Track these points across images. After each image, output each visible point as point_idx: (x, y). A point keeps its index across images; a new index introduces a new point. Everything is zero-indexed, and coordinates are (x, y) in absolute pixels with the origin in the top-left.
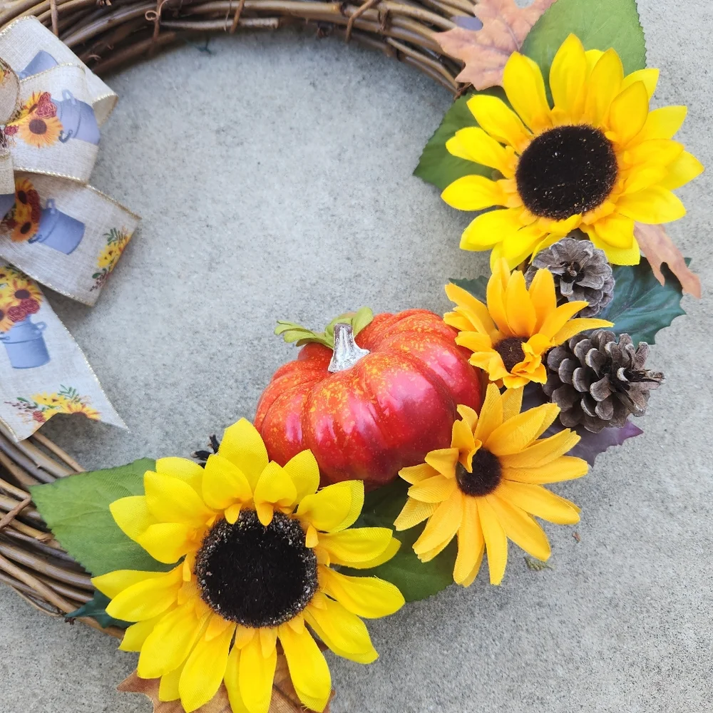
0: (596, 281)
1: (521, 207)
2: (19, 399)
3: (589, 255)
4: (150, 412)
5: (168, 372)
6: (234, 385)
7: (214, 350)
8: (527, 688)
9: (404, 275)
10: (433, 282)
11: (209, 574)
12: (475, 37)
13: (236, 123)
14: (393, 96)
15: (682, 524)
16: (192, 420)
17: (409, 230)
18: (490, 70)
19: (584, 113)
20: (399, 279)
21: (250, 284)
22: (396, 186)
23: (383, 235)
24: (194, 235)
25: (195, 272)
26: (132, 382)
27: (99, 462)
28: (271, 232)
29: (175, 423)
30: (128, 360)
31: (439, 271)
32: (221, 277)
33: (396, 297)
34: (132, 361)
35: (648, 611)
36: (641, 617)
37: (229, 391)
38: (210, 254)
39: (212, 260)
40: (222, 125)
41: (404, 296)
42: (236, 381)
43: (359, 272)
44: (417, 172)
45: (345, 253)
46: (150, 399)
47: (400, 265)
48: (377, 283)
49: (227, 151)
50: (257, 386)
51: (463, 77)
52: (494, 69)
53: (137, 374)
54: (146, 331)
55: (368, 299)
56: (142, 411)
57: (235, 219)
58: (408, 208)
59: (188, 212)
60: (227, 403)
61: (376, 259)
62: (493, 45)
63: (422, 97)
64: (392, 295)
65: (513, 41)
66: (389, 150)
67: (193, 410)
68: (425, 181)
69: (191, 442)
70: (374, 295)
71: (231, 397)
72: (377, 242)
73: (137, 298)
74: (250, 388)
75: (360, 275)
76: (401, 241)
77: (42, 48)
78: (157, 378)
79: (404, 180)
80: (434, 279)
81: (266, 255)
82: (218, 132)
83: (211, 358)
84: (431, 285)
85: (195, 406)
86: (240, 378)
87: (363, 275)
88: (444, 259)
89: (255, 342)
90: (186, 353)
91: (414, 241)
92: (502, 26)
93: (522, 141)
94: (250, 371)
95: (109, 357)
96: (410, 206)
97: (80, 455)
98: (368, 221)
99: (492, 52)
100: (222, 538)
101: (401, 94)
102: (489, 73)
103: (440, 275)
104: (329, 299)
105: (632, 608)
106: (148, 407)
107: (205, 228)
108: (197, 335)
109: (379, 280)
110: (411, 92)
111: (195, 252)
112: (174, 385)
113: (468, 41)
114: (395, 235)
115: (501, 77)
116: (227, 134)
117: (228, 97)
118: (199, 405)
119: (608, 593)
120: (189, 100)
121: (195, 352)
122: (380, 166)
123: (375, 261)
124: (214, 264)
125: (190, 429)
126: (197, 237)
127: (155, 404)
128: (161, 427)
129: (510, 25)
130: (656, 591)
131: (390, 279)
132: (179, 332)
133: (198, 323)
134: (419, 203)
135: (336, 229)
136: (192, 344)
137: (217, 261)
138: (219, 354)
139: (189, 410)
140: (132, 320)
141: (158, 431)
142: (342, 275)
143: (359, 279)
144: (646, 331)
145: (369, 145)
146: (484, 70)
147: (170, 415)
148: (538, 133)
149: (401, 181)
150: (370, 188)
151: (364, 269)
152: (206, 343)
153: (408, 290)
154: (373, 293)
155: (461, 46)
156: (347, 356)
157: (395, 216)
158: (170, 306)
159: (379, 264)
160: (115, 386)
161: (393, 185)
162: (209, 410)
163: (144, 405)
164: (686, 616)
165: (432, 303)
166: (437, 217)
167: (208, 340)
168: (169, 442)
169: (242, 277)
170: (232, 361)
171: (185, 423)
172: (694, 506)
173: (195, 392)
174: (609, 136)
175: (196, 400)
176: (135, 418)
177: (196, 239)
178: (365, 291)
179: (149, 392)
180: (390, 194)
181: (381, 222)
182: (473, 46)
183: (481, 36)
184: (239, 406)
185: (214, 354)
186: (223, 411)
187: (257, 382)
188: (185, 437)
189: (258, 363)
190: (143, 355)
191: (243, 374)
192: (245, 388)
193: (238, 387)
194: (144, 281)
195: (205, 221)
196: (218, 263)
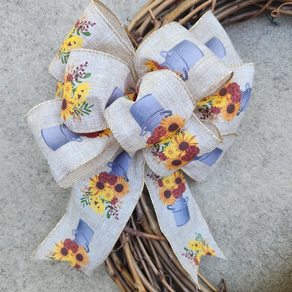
4: (226, 240)
5: (236, 221)
6: (271, 234)
7: (262, 213)
13: (286, 75)
16: (248, 248)
21: (285, 178)
24: (255, 142)
25: (255, 166)
26: (217, 222)
29: (239, 249)
30: (215, 210)
32: (269, 171)
34: (218, 211)
37: (268, 236)
38: (264, 156)
39: (265, 160)
40: (278, 75)
42: (272, 231)
49: (279, 93)
50: (283, 236)
53: (220, 218)
54: (226, 196)
56: (222, 239)
57: (279, 137)
59: (253, 128)
60: (267, 243)
69: (246, 260)
71: (269, 239)
73: (221, 175)
74: (279, 236)
77: (215, 35)
78: (230, 222)
82: (274, 79)
83: (260, 217)
85: (250, 241)
86: (275, 229)
90: (247, 212)
94: (280, 227)
95: (205, 206)
106: (225, 237)
107: (262, 140)
108: (253, 203)
111: (255, 154)
112: (239, 228)
116: (280, 82)
117: (283, 57)
118: (252, 241)
120: (259, 55)
121: (252, 212)
124: (265, 163)
125: (246, 253)
126: (258, 144)
127: (229, 237)
128: (231, 249)
132: (244, 199)
133: (255, 196)
136: (250, 206)
137: (268, 161)
138: (264, 215)
139: (246, 243)
140: (218, 188)
141: (230, 251)
147: (236, 243)
152: (258, 208)
158: (240, 183)
162: (257, 244)
163: (223, 236)
167: (259, 206)
168: (235, 258)
169: (281, 173)
170: (271, 220)
171: (244, 249)
173: (250, 233)
175: (250, 238)
177: (256, 145)
179: (226, 229)
184: (273, 245)
185: (262, 215)
186: (264, 247)
187: (283, 234)
188: (244, 256)
189: (285, 223)
190: (224, 209)
191: (277, 228)
192: (277, 236)
193: (273, 235)
194: (226, 166)
195: (262, 135)
196: (268, 163)
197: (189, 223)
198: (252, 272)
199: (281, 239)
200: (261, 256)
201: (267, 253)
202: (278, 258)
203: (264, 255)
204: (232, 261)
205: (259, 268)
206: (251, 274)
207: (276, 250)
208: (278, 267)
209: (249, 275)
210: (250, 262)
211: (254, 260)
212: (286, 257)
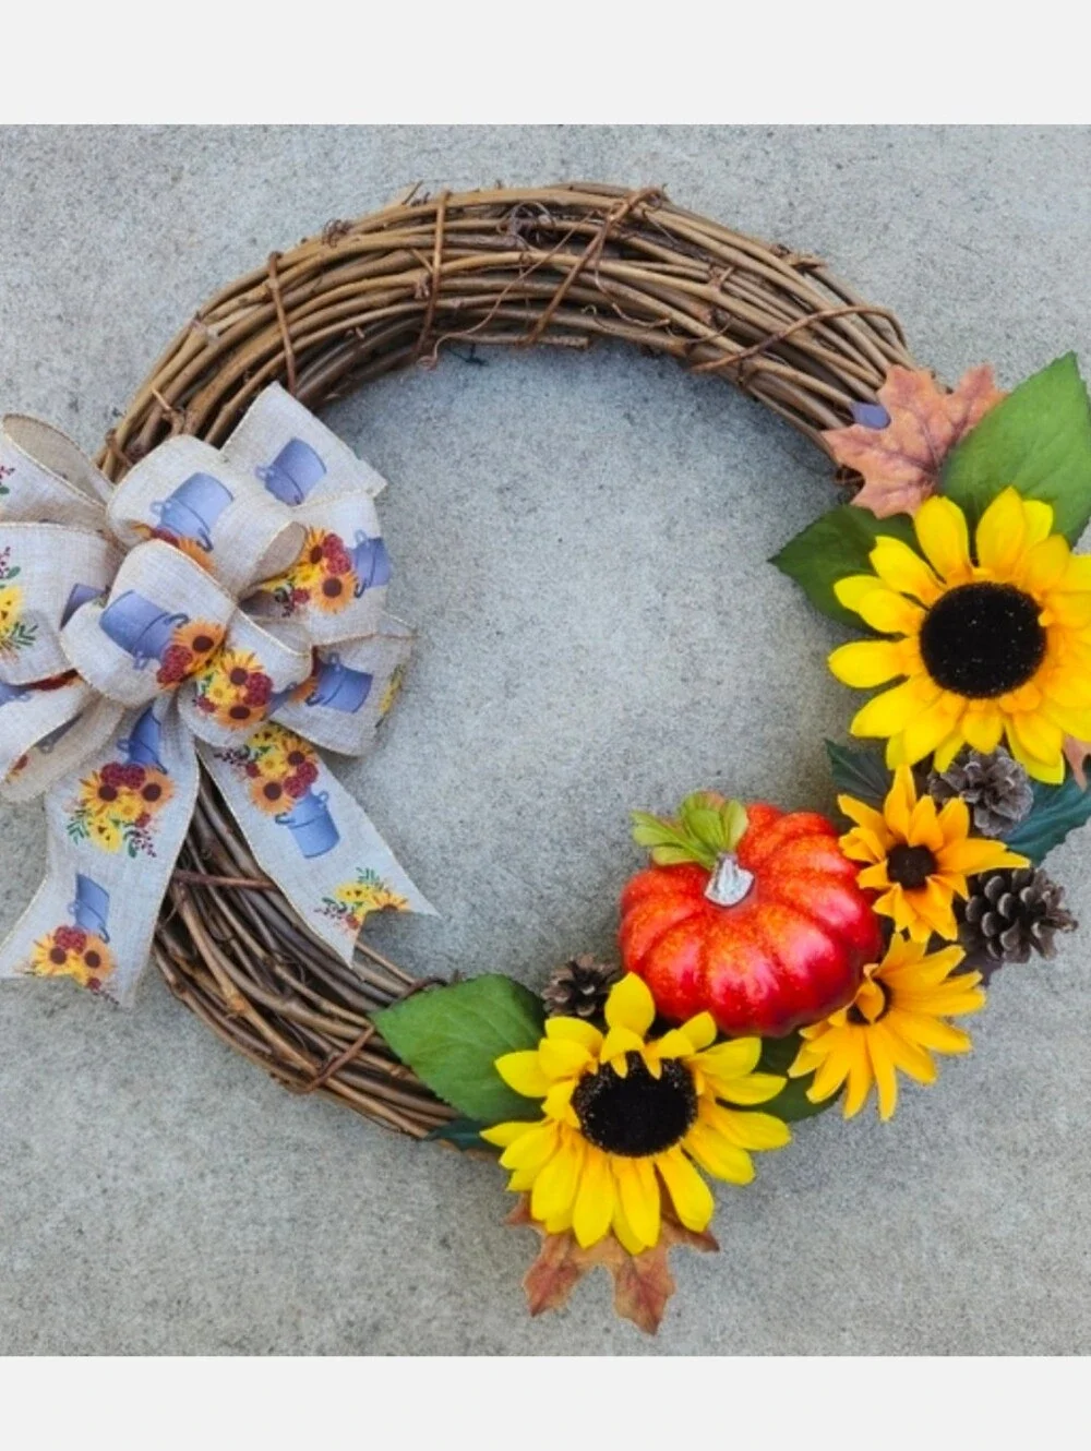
1: (923, 673)
2: (326, 900)
3: (1010, 786)
4: (451, 881)
5: (466, 831)
6: (549, 847)
7: (521, 803)
8: (888, 1174)
9: (755, 703)
10: (791, 712)
11: (592, 1115)
12: (878, 439)
13: (525, 476)
14: (740, 436)
15: (1067, 1003)
16: (502, 889)
17: (761, 639)
18: (897, 489)
20: (748, 707)
21: (560, 715)
22: (744, 576)
23: (727, 647)
25: (488, 698)
26: (424, 843)
27: (396, 941)
28: (582, 643)
29: (482, 894)
30: (416, 816)
32: (522, 705)
33: (745, 732)
34: (420, 817)
35: (1020, 1095)
36: (1012, 1101)
37: (544, 855)
38: (505, 673)
39: (508, 681)
40: (506, 481)
41: (754, 730)
42: (552, 841)
43: (697, 698)
44: (775, 561)
45: (680, 674)
46: (448, 864)
47: (750, 688)
48: (721, 714)
49: (516, 521)
50: (577, 848)
51: (861, 499)
52: (901, 489)
53: (429, 834)
54: (434, 779)
57: (533, 623)
58: (760, 608)
59: (470, 613)
60: (542, 870)
61: (719, 680)
62: (900, 453)
63: (779, 441)
64: (739, 729)
65: (929, 447)
66: (736, 523)
67: (503, 878)
68: (783, 571)
69: (503, 917)
71: (546, 860)
72: (720, 657)
73: (417, 734)
74: (568, 849)
75: (699, 703)
76: (752, 655)
77: (295, 435)
78: (454, 838)
79: (756, 566)
81: (578, 676)
82: (501, 491)
83: (519, 814)
84: (789, 716)
85: (504, 873)
86: (556, 836)
87: (705, 703)
88: (806, 681)
89: (572, 792)
90: (488, 806)
91: (768, 655)
92: (915, 423)
93: (931, 591)
94: (567, 829)
95: (391, 812)
96: (763, 605)
97: (373, 933)
98: (707, 626)
99: (900, 462)
100: (605, 1082)
101: (752, 435)
102: (896, 494)
103: (800, 702)
104: (660, 734)
105: (1004, 1092)
106: (447, 875)
107: (495, 636)
108: (498, 784)
109: (723, 709)
110: (764, 432)
111: (485, 671)
112: (477, 846)
113: (869, 445)
114: (744, 646)
116: (514, 495)
117: (511, 436)
118: (508, 870)
119: (980, 1078)
120: (455, 439)
121: (497, 805)
122: (722, 546)
123: (719, 683)
124: (511, 688)
125: (501, 900)
126: (487, 649)
127: (456, 871)
128: (465, 898)
129: (925, 420)
130: (1032, 1074)
131: (737, 707)
132: (476, 779)
133: (498, 767)
134: (774, 602)
135: (667, 638)
136: (492, 793)
137: (516, 683)
138: (527, 807)
139: (497, 878)
140: (414, 764)
141: (463, 904)
142: (675, 702)
143: (698, 707)
144: (1056, 831)
145: (708, 515)
146: (889, 491)
147: (474, 884)
148: (953, 585)
149: (751, 569)
150: (709, 579)
151: (704, 694)
152: (511, 793)
153: (761, 722)
155: (860, 453)
156: (731, 887)
157: (743, 621)
158: (461, 744)
159: (722, 687)
160: (404, 848)
161: (740, 575)
162: (522, 877)
163: (442, 871)
164: (1061, 1099)
166: (797, 622)
167: (513, 789)
168: (477, 917)
169: (549, 706)
170: (545, 816)
171: (495, 893)
172: (1082, 983)
173: (502, 855)
175: (504, 865)
176: (434, 889)
177: (484, 652)
179: (446, 856)
180: (737, 588)
181: (725, 629)
182: (876, 453)
183: (887, 437)
184: (558, 873)
185: (522, 808)
186: (538, 878)
187: (577, 843)
188: (497, 911)
189: (577, 819)
190: (434, 810)
191: (560, 832)
192: (563, 850)
193: (553, 848)
194: (423, 711)
195: (494, 625)
196: (517, 686)
197: (338, 849)
198: (521, 943)
199: (572, 855)
200: (535, 901)
201: (546, 892)
202: (574, 900)
203: (542, 897)
204: (470, 927)
205: (534, 930)
206: (518, 948)
207: (565, 882)
208: (577, 921)
209: (515, 951)
210: (513, 920)
211: (520, 915)
212: (591, 894)
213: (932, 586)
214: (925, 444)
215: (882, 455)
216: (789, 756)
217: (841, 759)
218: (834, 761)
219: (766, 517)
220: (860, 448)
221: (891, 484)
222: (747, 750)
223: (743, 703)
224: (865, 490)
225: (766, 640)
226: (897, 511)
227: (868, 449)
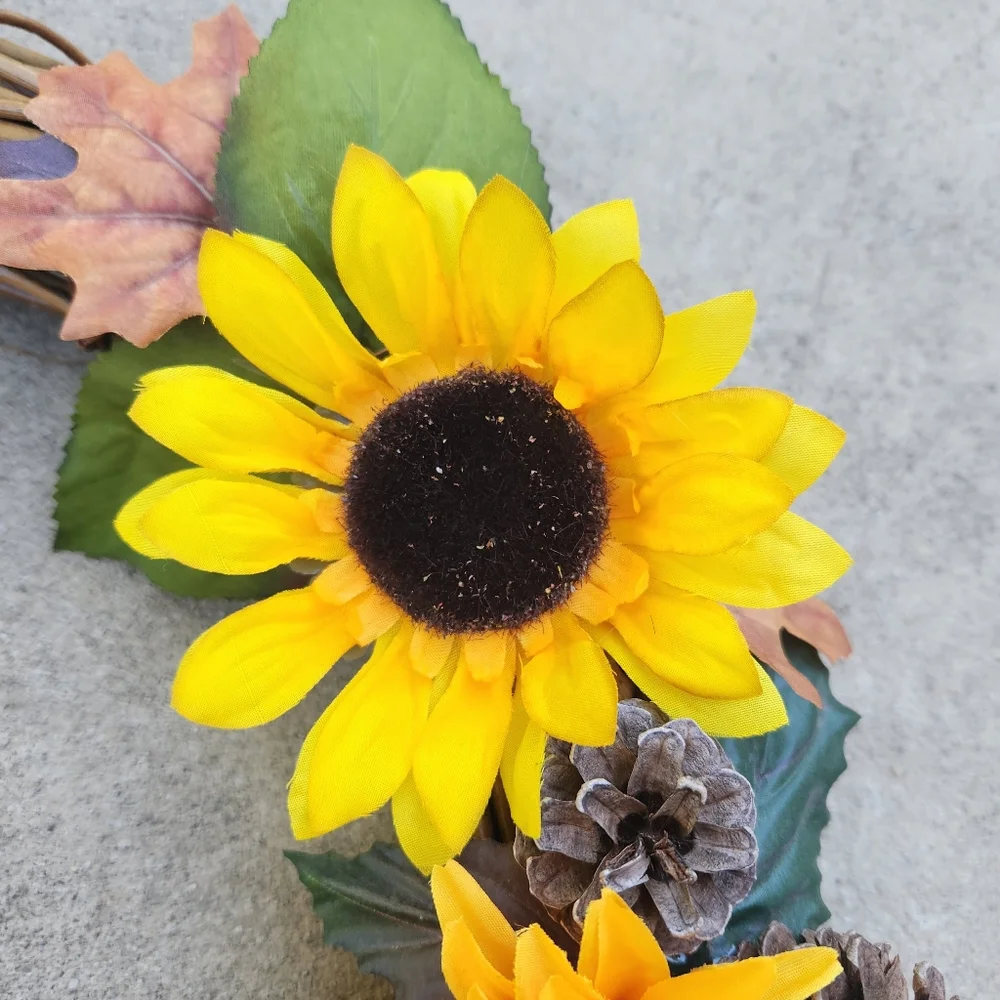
0: (734, 844)
1: (399, 622)
3: (698, 794)
9: (147, 828)
10: (230, 809)
12: (67, 195)
17: (107, 699)
18: (152, 277)
19: (460, 341)
20: (138, 844)
22: (22, 597)
23: (40, 746)
31: (233, 772)
33: (150, 899)
41: (170, 884)
43: (15, 883)
44: (63, 541)
47: (125, 805)
48: (84, 889)
51: (80, 320)
52: (162, 273)
55: (76, 948)
58: (79, 641)
61: (50, 820)
62: (128, 204)
64: (137, 899)
65: (182, 178)
68: (94, 555)
70: (88, 927)
72: (33, 774)
76: (101, 738)
80: (230, 800)
84: (228, 820)
91: (135, 721)
92: (135, 146)
93: (328, 450)
96: (82, 634)
99: (136, 224)
102: (154, 287)
103: (239, 781)
109: (83, 875)
113: (52, 211)
114: (77, 729)
115: (193, 291)
123: (51, 829)
129: (154, 136)
131: (114, 856)
134: (104, 617)
143: (24, 901)
146: (136, 284)
148: (363, 418)
149: (29, 579)
151: (27, 867)
153: (177, 861)
154: (85, 919)
155: (38, 233)
157: (53, 680)
159: (65, 831)
165: (253, 863)
166: (165, 634)
174: (567, 397)
178: (57, 927)
180: (15, 626)
181: (20, 713)
182: (73, 223)
183: (82, 185)
213: (324, 436)
214: (172, 175)
215: (90, 221)
216: (266, 899)
217: (333, 885)
218: (320, 898)
219: (21, 474)
220: (32, 224)
221: (136, 269)
222: (172, 935)
223: (122, 843)
224: (80, 300)
225: (118, 696)
226: (174, 320)
227: (51, 222)
